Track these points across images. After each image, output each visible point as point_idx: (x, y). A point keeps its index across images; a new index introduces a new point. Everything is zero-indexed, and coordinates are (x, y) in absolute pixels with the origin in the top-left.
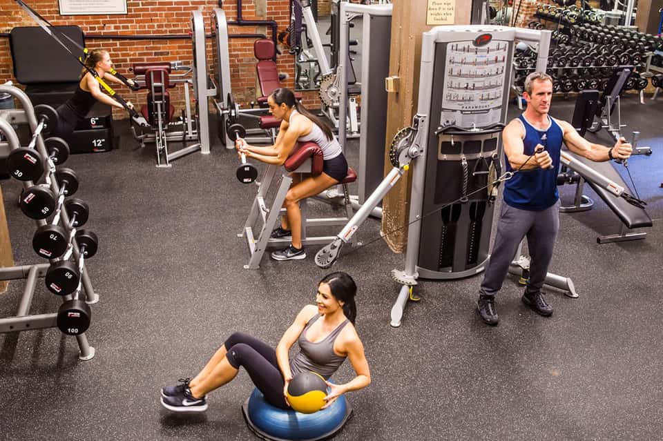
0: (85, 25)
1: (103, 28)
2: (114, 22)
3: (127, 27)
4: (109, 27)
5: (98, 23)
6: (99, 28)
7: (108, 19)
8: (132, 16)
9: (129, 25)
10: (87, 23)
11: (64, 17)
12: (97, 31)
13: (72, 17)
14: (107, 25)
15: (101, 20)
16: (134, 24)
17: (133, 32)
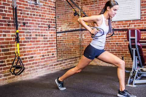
0: (121, 25)
1: (129, 26)
2: (134, 23)
3: (140, 26)
4: (132, 26)
5: (127, 24)
6: (127, 26)
7: (132, 22)
8: (143, 20)
9: (141, 24)
10: (122, 24)
11: (113, 22)
12: (126, 28)
13: (117, 22)
14: (131, 25)
15: (128, 23)
16: (143, 24)
17: (143, 28)
